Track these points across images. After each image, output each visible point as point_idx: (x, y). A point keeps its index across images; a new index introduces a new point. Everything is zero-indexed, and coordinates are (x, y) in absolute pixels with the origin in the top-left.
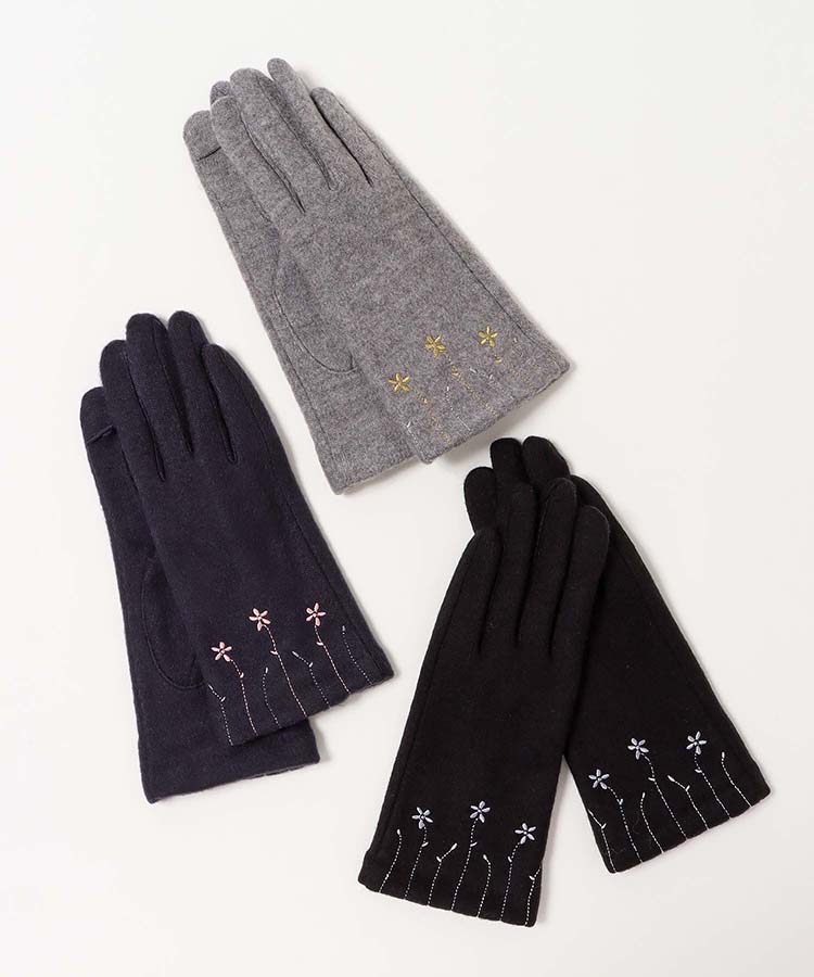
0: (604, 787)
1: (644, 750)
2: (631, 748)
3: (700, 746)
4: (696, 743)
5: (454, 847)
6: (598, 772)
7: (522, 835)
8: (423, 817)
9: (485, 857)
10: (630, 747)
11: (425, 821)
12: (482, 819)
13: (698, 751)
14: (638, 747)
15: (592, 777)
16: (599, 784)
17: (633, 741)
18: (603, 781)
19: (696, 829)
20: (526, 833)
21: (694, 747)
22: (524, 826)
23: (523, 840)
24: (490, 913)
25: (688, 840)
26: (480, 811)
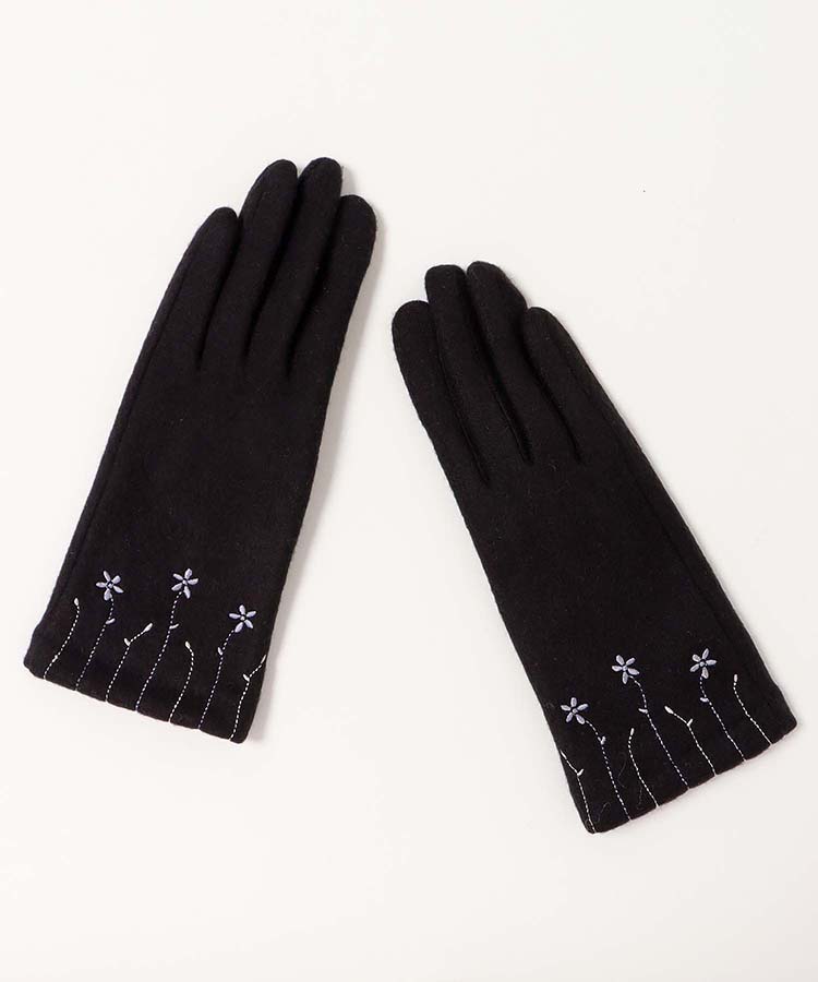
0: (581, 721)
1: (634, 672)
2: (616, 669)
3: (708, 667)
4: (702, 663)
5: (147, 629)
6: (573, 702)
7: (239, 621)
8: (110, 585)
9: (187, 645)
10: (614, 668)
11: (112, 590)
12: (187, 592)
13: (705, 674)
14: (624, 667)
15: (565, 708)
16: (574, 718)
17: (619, 659)
18: (580, 713)
19: (700, 776)
20: (244, 618)
21: (701, 668)
22: (242, 609)
23: (239, 628)
24: (187, 718)
25: (690, 790)
26: (186, 582)
